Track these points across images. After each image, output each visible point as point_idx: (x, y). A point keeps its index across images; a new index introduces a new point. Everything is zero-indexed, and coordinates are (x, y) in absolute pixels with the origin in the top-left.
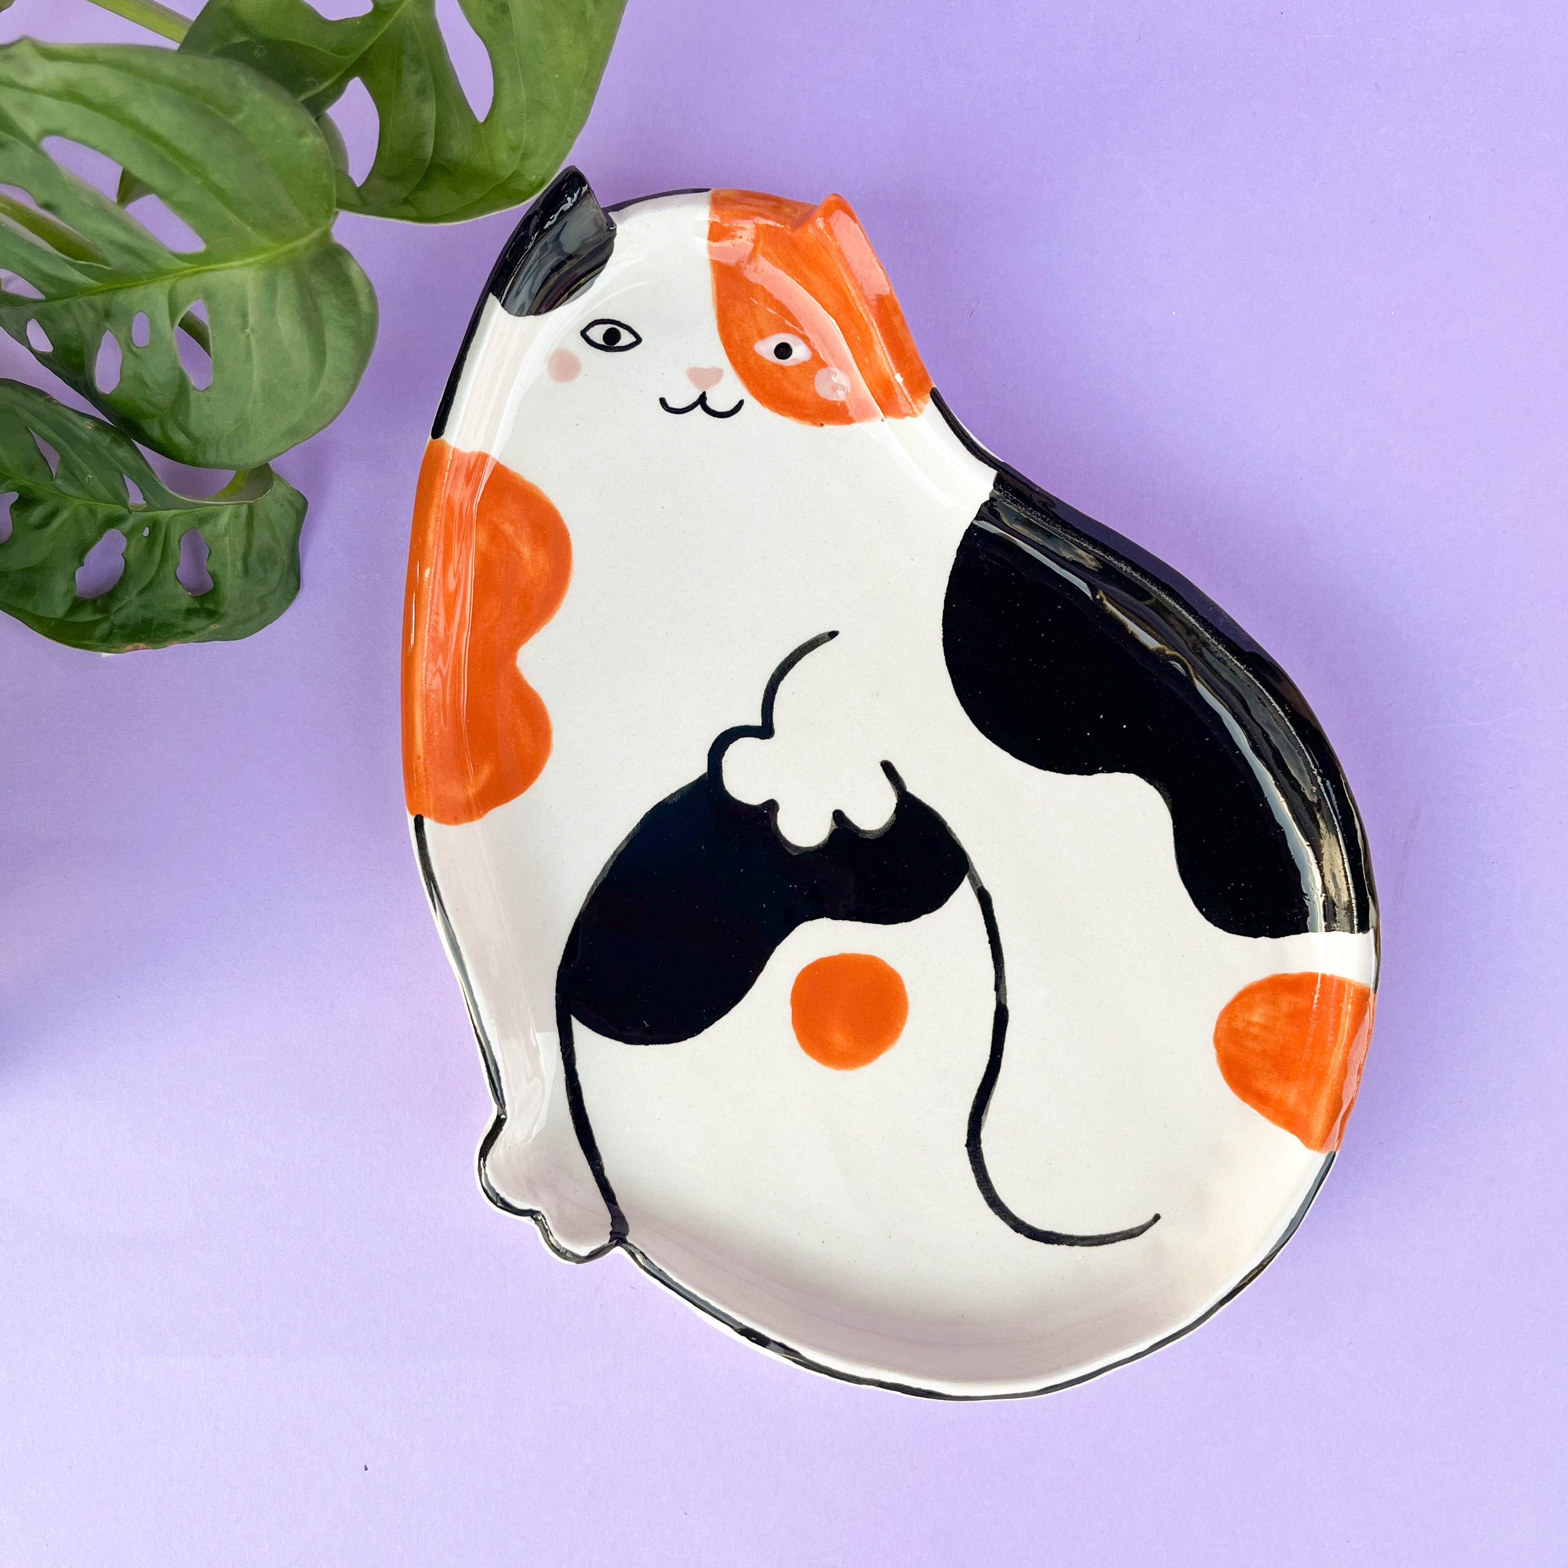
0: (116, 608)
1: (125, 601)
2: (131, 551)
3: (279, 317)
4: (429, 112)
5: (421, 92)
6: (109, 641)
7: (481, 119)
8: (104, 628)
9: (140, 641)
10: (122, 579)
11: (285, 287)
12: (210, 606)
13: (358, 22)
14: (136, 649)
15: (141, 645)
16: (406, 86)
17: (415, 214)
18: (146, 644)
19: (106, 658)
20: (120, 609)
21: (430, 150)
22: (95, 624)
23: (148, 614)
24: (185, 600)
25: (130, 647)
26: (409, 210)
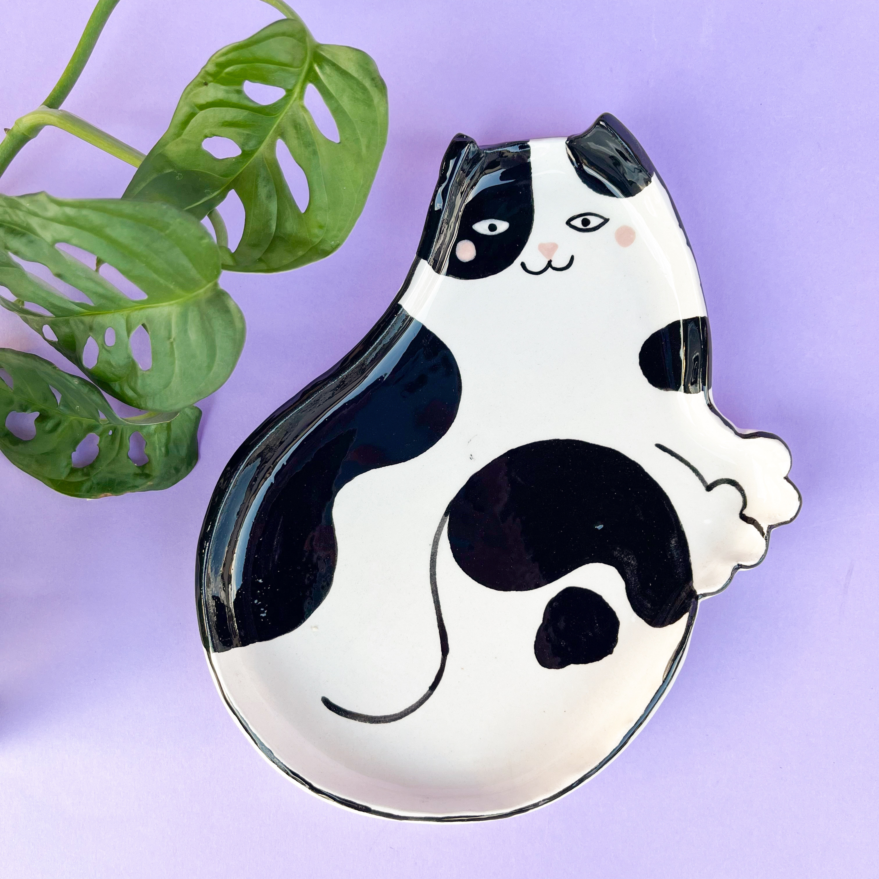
0: (95, 474)
1: (100, 470)
2: (102, 443)
3: (189, 332)
4: (273, 207)
5: (269, 197)
6: (90, 493)
7: (303, 211)
8: (87, 485)
9: (108, 491)
10: (97, 457)
11: (193, 316)
12: (147, 472)
13: (234, 160)
14: (106, 496)
15: (109, 494)
16: (260, 194)
17: (266, 268)
18: (112, 494)
19: (89, 501)
20: (97, 474)
21: (274, 228)
22: (82, 483)
23: (113, 476)
24: (133, 468)
25: (103, 495)
26: (262, 266)
